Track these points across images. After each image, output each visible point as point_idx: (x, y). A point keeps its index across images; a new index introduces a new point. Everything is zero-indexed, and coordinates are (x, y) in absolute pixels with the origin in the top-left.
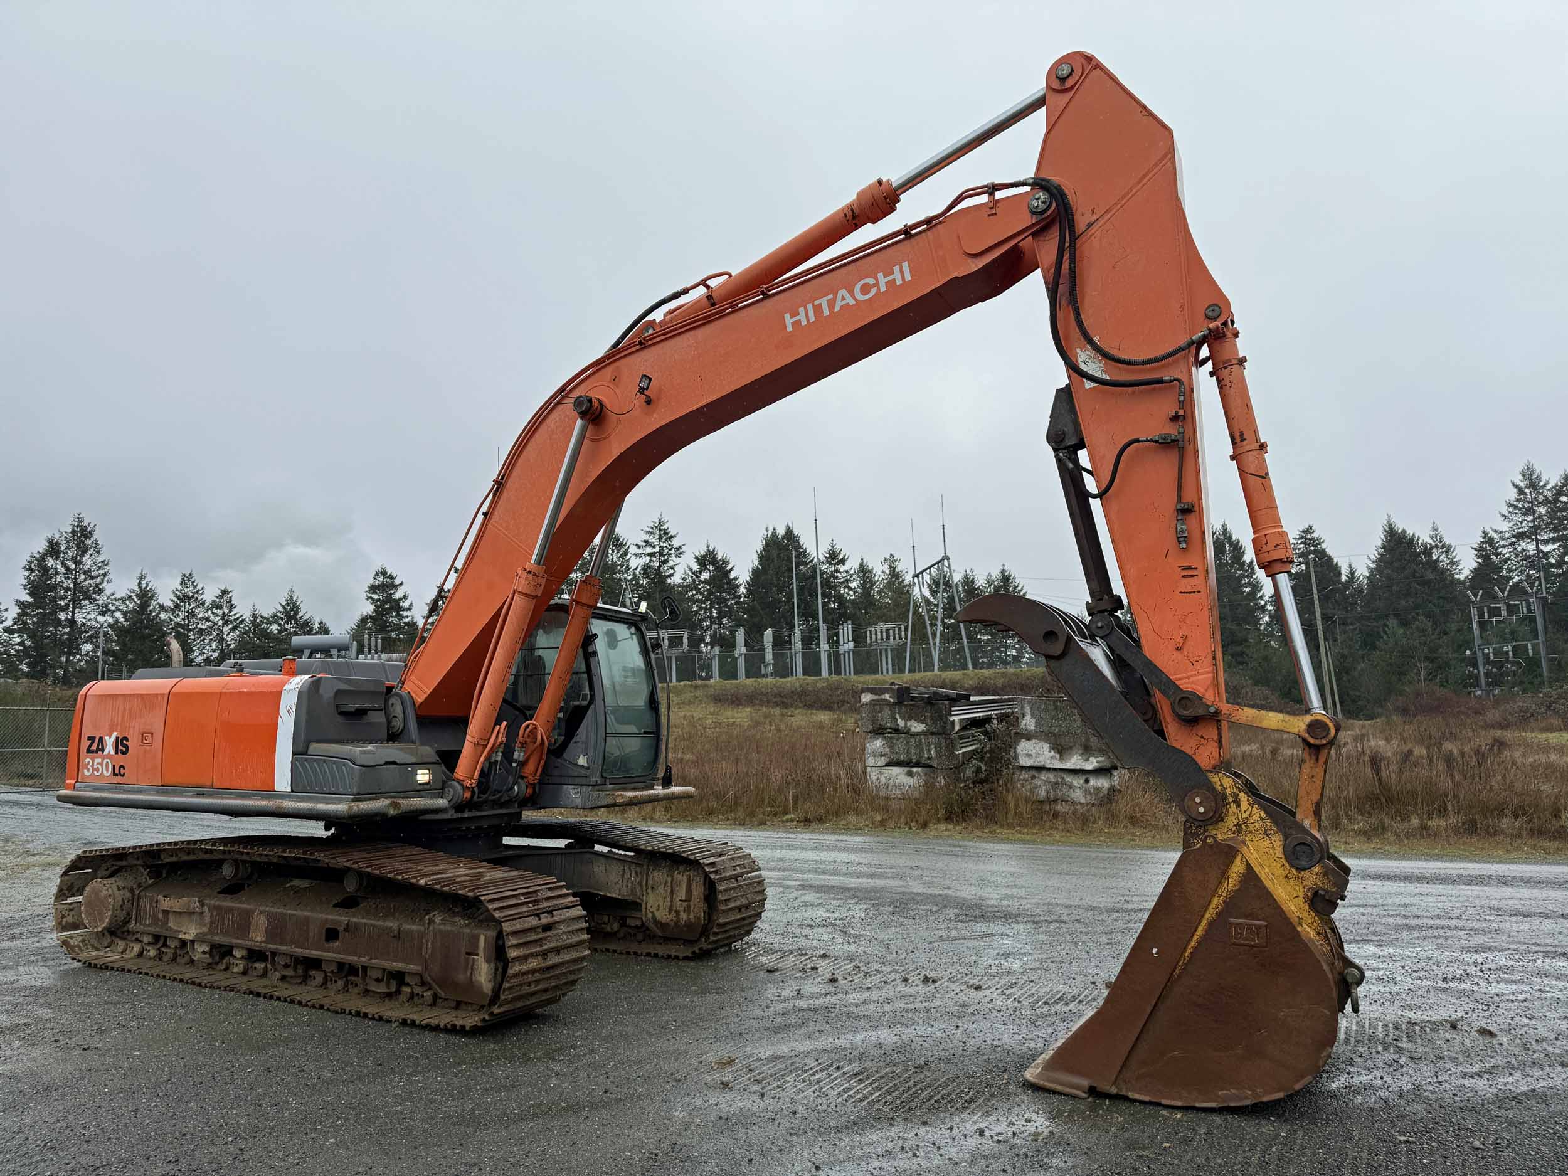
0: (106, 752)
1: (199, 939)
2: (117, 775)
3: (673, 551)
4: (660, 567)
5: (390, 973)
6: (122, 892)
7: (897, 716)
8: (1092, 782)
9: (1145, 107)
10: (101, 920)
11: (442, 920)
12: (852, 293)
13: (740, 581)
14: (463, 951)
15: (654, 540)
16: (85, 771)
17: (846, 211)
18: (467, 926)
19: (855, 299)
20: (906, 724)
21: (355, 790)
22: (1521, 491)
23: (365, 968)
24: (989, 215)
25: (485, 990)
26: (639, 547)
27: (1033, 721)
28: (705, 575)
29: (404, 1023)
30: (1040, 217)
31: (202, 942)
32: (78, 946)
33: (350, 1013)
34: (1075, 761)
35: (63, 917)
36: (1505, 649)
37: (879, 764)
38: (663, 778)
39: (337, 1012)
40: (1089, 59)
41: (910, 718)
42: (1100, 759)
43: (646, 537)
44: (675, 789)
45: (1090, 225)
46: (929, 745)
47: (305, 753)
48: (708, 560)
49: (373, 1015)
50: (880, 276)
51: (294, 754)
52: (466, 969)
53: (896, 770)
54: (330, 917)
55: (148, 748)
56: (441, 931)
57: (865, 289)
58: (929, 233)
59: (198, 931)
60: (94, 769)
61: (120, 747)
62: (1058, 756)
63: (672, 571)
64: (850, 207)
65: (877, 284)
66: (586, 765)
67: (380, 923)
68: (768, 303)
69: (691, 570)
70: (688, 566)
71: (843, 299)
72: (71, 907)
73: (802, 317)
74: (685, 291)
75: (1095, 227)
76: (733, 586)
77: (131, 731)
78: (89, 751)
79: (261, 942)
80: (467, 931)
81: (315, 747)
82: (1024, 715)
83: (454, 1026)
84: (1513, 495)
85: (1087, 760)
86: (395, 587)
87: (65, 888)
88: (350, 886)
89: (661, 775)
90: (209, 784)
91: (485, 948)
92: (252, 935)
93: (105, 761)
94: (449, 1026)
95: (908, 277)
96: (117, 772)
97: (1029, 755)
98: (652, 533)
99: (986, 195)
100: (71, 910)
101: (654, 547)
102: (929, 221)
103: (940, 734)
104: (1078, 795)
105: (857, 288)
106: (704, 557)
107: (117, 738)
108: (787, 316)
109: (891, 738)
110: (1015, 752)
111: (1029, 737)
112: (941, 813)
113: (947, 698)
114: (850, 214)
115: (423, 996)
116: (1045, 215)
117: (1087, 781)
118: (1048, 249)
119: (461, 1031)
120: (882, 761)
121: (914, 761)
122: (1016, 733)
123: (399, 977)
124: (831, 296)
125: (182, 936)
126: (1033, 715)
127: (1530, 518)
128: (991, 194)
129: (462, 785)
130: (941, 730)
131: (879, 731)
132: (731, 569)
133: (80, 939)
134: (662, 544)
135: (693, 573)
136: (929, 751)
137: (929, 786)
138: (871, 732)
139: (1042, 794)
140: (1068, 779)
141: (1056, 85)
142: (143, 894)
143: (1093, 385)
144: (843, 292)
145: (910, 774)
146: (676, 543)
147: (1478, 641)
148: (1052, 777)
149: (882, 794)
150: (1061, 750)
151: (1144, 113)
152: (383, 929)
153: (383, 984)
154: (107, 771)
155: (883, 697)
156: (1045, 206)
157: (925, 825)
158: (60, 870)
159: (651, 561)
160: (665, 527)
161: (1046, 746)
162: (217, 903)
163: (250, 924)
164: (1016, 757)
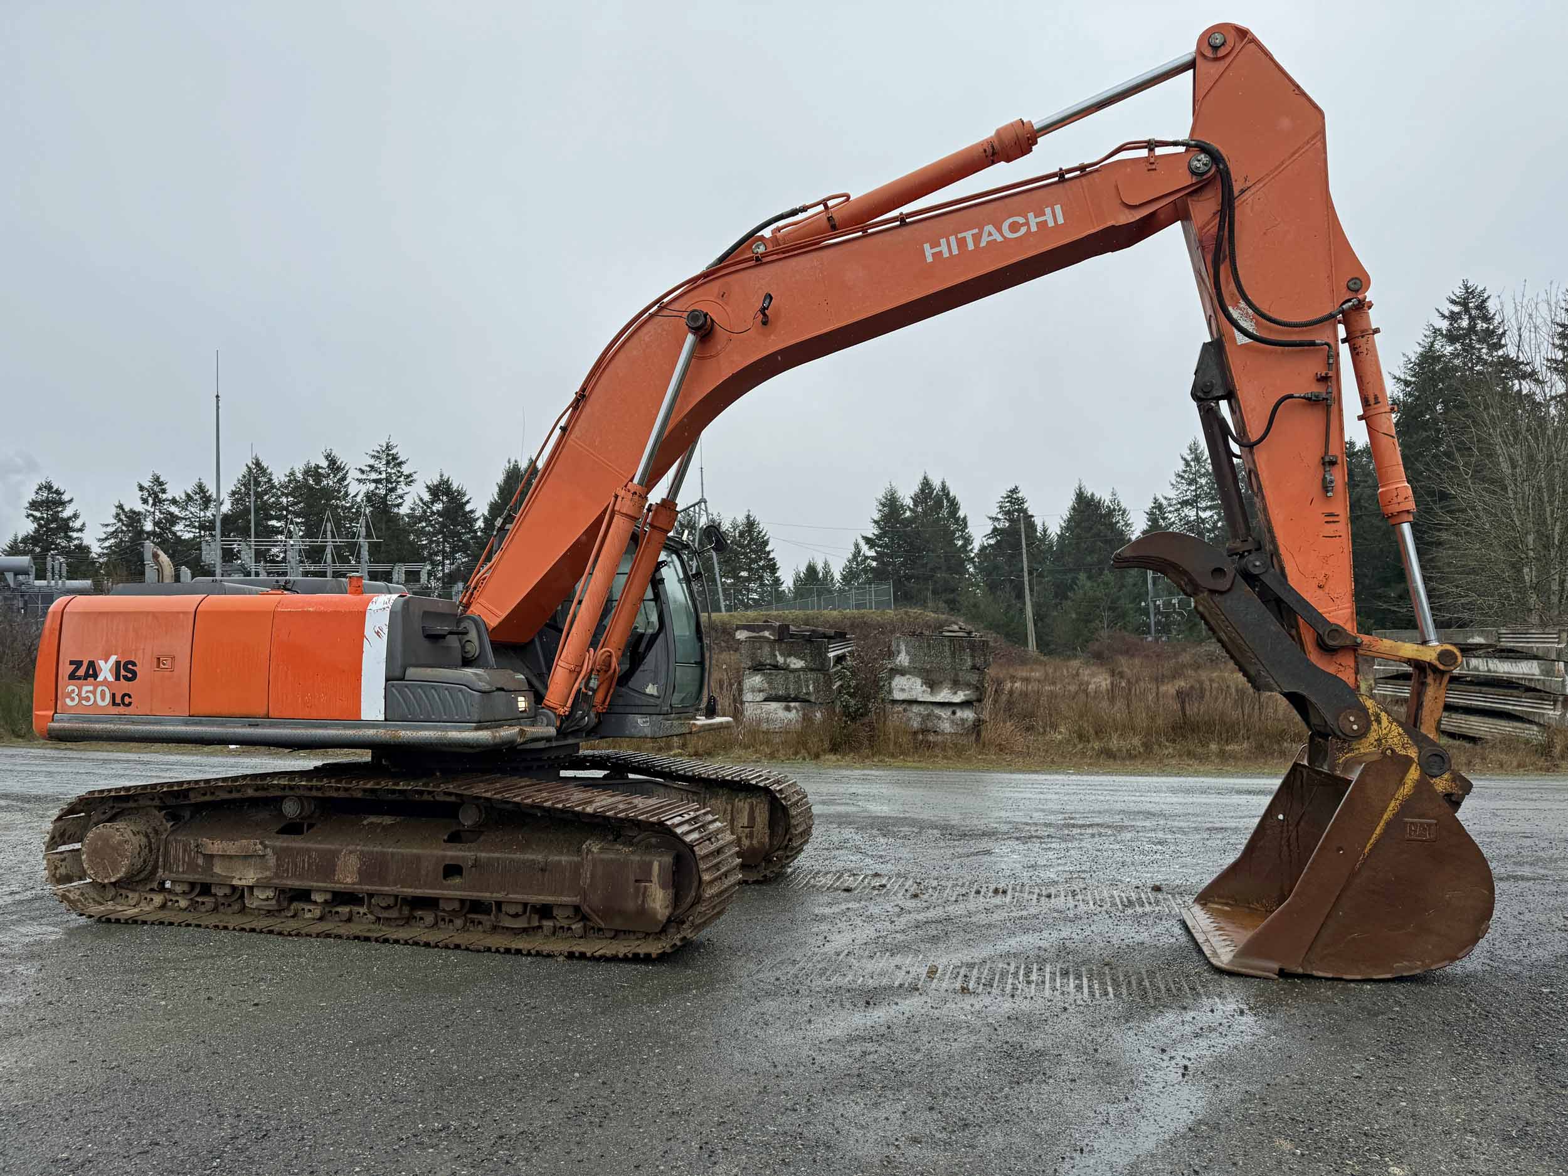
0: (100, 678)
1: (262, 885)
2: (119, 705)
3: (402, 479)
4: (386, 495)
5: (533, 907)
6: (138, 836)
7: (777, 653)
8: (959, 714)
9: (1298, 87)
10: (115, 870)
11: (600, 849)
12: (999, 230)
13: (477, 514)
14: (632, 878)
15: (380, 465)
16: (68, 701)
17: (985, 146)
18: (633, 853)
19: (1002, 235)
20: (785, 661)
21: (476, 718)
22: (1187, 464)
23: (499, 904)
24: (1149, 170)
25: (659, 917)
26: (363, 472)
27: (908, 658)
28: (438, 507)
29: (571, 956)
30: (1199, 178)
31: (265, 887)
32: (79, 900)
33: (497, 951)
34: (944, 695)
35: (56, 868)
36: (1173, 601)
37: (758, 699)
38: (707, 707)
39: (479, 951)
40: (1242, 33)
41: (790, 655)
42: (967, 692)
43: (372, 462)
44: (718, 720)
45: (1243, 191)
46: (807, 681)
47: (403, 679)
48: (442, 489)
49: (529, 951)
50: (1031, 215)
51: (387, 680)
52: (637, 897)
53: (774, 705)
54: (449, 853)
55: (167, 674)
56: (602, 860)
57: (1014, 227)
58: (1083, 180)
59: (259, 876)
60: (81, 698)
61: (123, 672)
62: (929, 690)
63: (400, 501)
64: (990, 142)
65: (1027, 224)
66: (656, 693)
67: (518, 856)
68: (905, 231)
69: (421, 500)
70: (419, 496)
71: (990, 234)
72: (62, 857)
73: (944, 248)
74: (804, 209)
75: (1248, 194)
76: (468, 520)
77: (140, 653)
78: (72, 676)
79: (354, 884)
80: (636, 858)
81: (411, 672)
82: (899, 652)
83: (638, 954)
84: (1181, 466)
85: (955, 693)
86: (63, 504)
87: (57, 835)
88: (468, 819)
89: (703, 705)
90: (263, 712)
91: (659, 875)
92: (339, 876)
93: (99, 689)
94: (630, 956)
95: (1061, 221)
96: (118, 700)
97: (903, 690)
98: (378, 458)
99: (1146, 150)
100: (63, 860)
101: (380, 473)
102: (1082, 168)
103: (819, 670)
104: (946, 727)
105: (1005, 226)
106: (437, 486)
107: (118, 663)
108: (927, 246)
109: (770, 674)
110: (890, 686)
111: (902, 672)
112: (826, 745)
113: (825, 636)
114: (989, 151)
115: (569, 929)
116: (1205, 177)
117: (954, 713)
118: (1205, 209)
119: (647, 959)
120: (761, 696)
121: (792, 696)
122: (892, 669)
123: (545, 911)
124: (976, 231)
125: (235, 882)
126: (908, 653)
127: (1193, 488)
128: (1151, 150)
129: (555, 713)
130: (819, 666)
131: (757, 668)
132: (468, 502)
133: (78, 892)
134: (389, 470)
135: (424, 504)
136: (808, 686)
137: (807, 719)
138: (749, 669)
139: (915, 724)
140: (938, 711)
141: (1209, 53)
142: (171, 838)
143: (1247, 340)
144: (989, 228)
145: (788, 709)
146: (406, 470)
147: (1151, 594)
148: (921, 709)
149: (764, 726)
150: (932, 685)
151: (1297, 92)
152: (524, 862)
153: (524, 918)
154: (103, 699)
155: (761, 634)
156: (1207, 168)
157: (817, 756)
158: (55, 813)
159: (377, 488)
160: (394, 451)
161: (919, 681)
162: (285, 844)
163: (335, 865)
164: (890, 692)
